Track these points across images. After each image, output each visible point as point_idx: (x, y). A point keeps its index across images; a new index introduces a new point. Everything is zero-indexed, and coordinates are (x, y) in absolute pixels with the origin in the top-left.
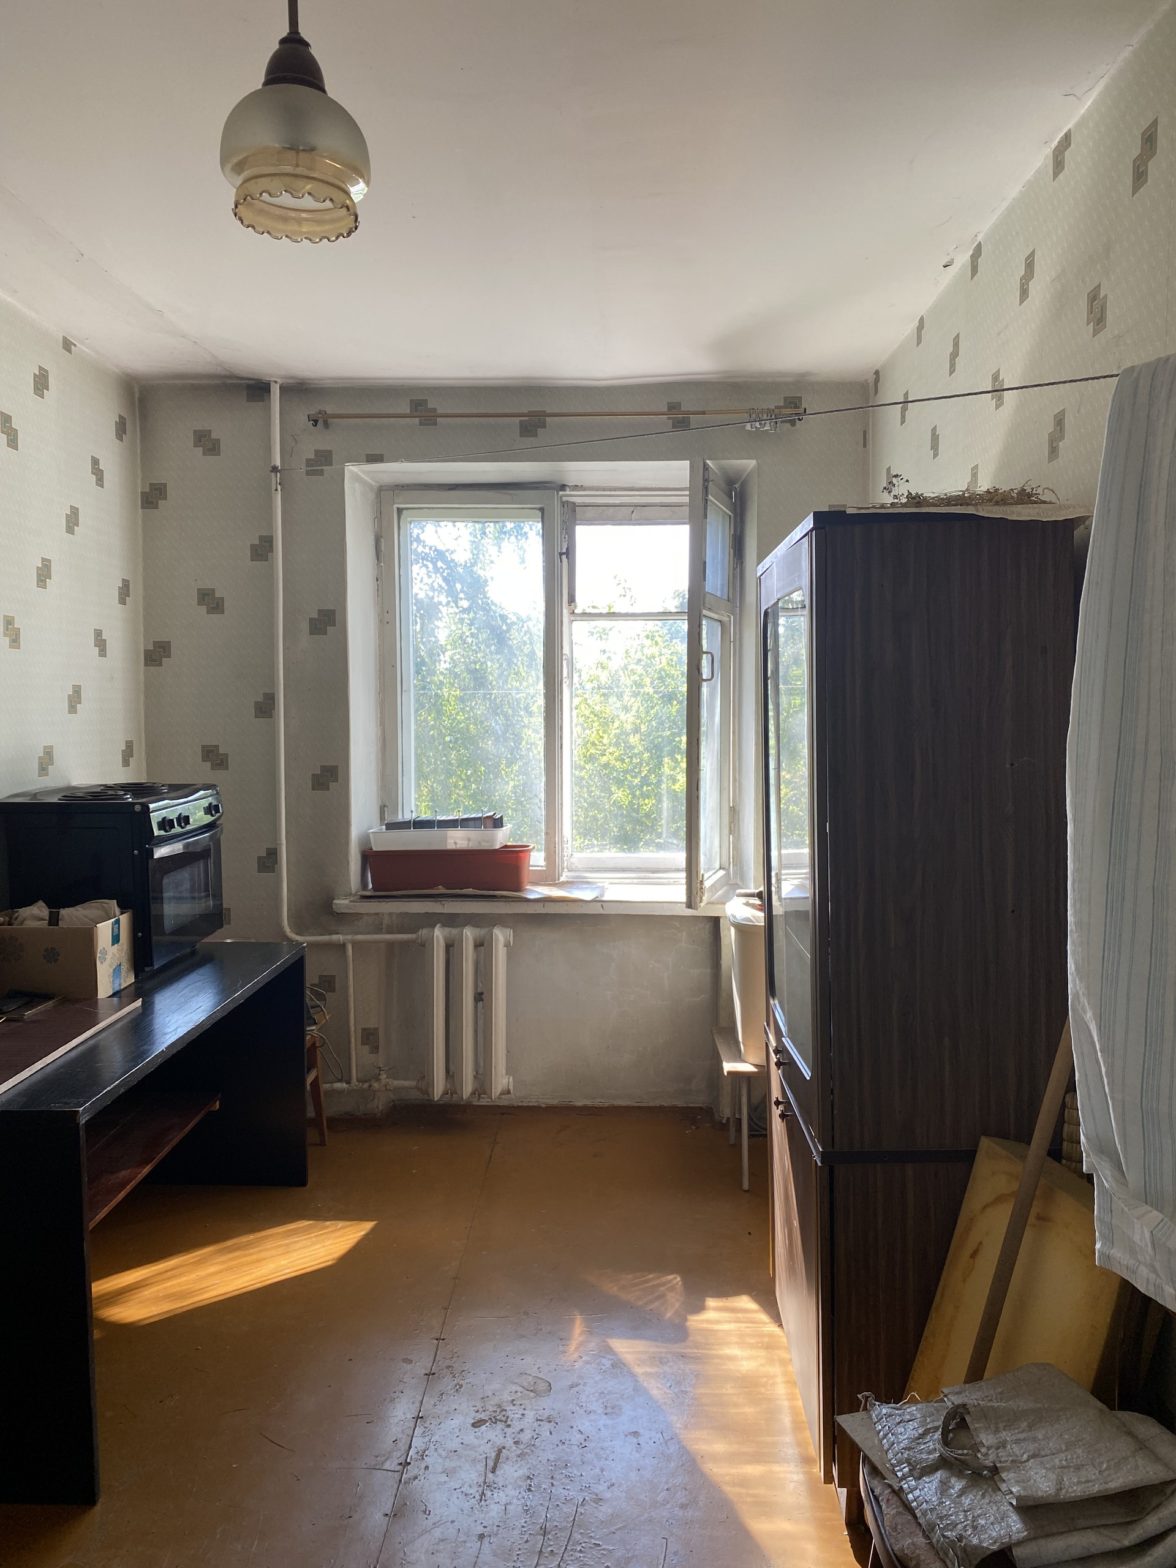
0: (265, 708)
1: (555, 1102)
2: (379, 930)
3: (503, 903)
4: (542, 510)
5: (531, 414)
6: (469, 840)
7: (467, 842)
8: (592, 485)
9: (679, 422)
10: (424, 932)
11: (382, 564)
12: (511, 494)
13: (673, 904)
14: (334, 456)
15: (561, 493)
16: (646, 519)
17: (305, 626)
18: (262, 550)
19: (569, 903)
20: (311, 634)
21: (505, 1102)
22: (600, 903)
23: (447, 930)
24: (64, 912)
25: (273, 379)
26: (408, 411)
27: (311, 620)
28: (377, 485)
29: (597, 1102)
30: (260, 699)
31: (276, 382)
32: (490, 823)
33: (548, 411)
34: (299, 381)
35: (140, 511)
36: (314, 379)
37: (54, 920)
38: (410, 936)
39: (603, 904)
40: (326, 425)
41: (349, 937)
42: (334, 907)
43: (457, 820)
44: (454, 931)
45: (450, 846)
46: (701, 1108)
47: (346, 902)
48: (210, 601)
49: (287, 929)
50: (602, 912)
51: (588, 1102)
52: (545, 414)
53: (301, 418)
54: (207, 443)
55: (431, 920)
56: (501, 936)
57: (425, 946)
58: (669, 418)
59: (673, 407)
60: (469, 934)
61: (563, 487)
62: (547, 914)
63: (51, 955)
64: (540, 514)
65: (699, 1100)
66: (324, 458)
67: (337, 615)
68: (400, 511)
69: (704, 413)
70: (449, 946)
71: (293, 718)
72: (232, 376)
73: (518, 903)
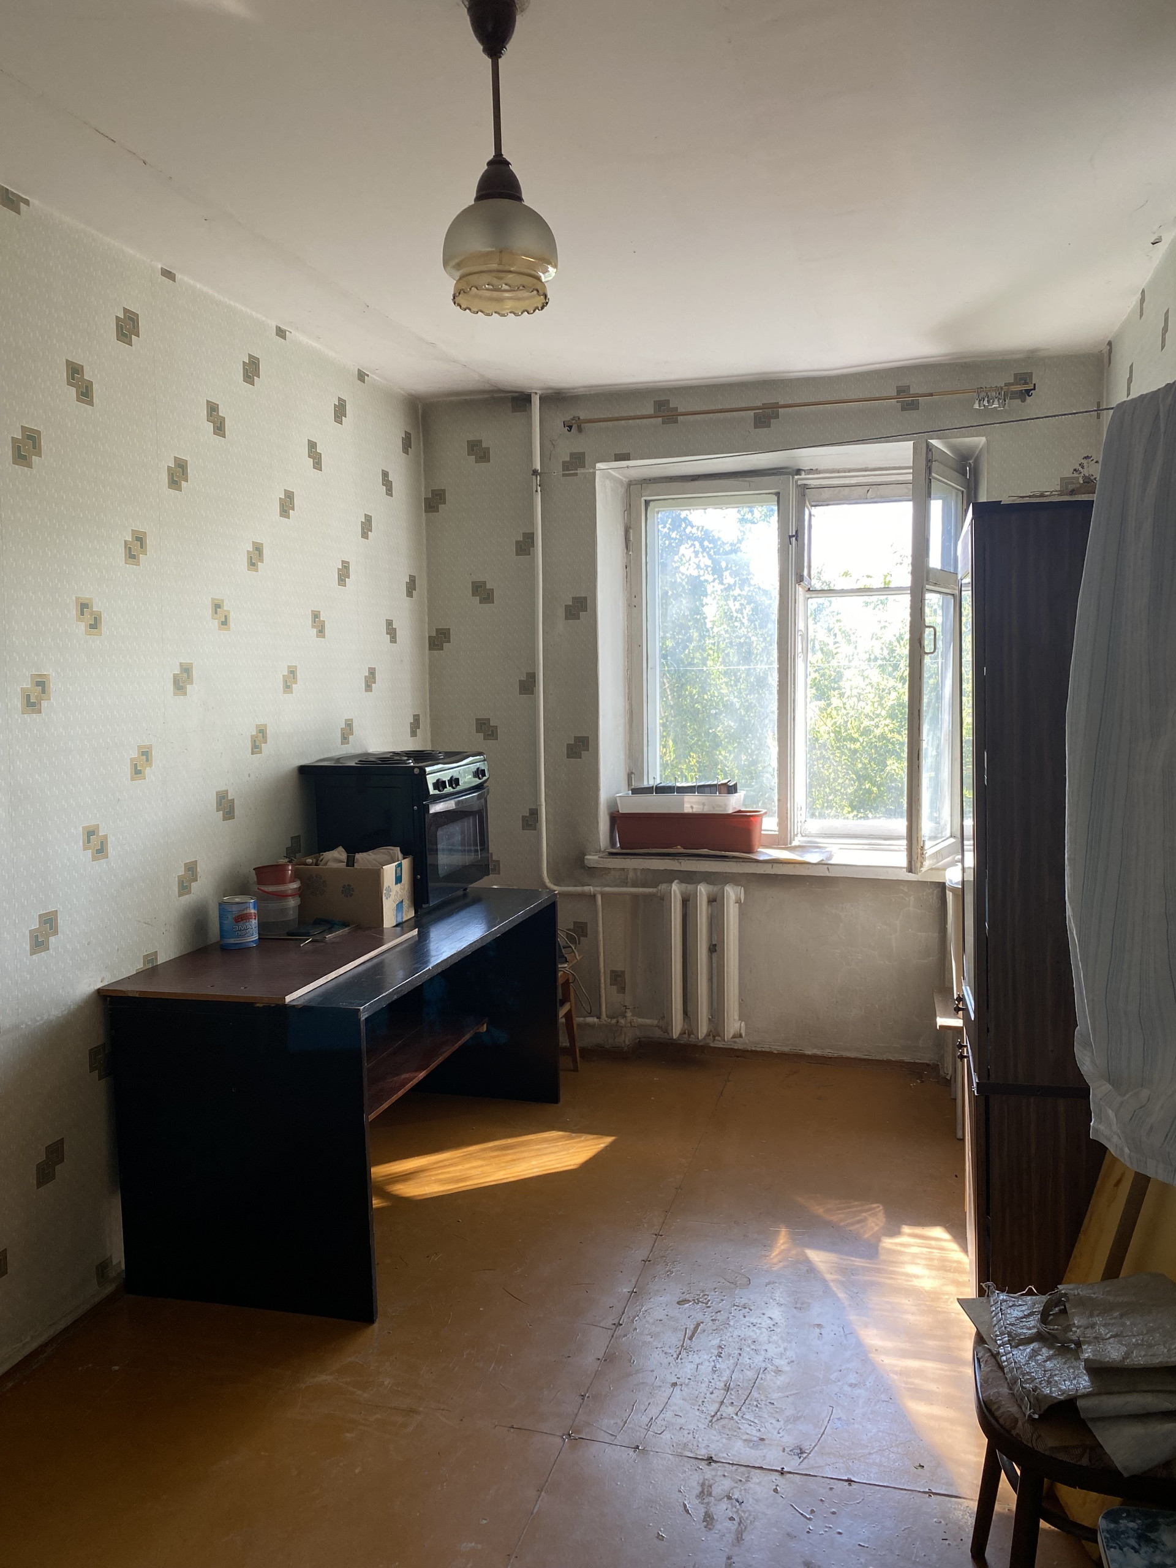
0: (528, 686)
1: (786, 1049)
2: (625, 883)
3: (735, 863)
4: (778, 494)
5: (765, 407)
6: (704, 804)
7: (702, 807)
8: (826, 468)
9: (907, 404)
10: (663, 887)
11: (631, 553)
12: (749, 481)
13: (898, 869)
14: (586, 457)
15: (796, 477)
16: (882, 497)
17: (561, 612)
18: (525, 545)
19: (797, 865)
20: (566, 618)
21: (739, 1045)
22: (826, 866)
23: (684, 885)
24: (359, 856)
25: (534, 391)
26: (652, 412)
27: (566, 606)
28: (627, 480)
29: (828, 1052)
30: (523, 678)
31: (536, 393)
32: (724, 789)
33: (782, 403)
34: (557, 391)
35: (424, 514)
36: (569, 389)
37: (350, 862)
38: (651, 890)
39: (829, 867)
40: (580, 430)
41: (598, 889)
42: (586, 862)
43: (694, 787)
44: (690, 887)
45: (687, 809)
46: (928, 1065)
47: (596, 857)
48: (482, 592)
49: (547, 880)
50: (828, 874)
51: (819, 1052)
52: (777, 406)
53: (557, 422)
54: (479, 451)
55: (670, 876)
56: (732, 893)
57: (663, 900)
58: (897, 402)
59: (902, 391)
60: (703, 890)
61: (798, 472)
62: (777, 875)
63: (348, 891)
64: (776, 498)
65: (926, 1058)
66: (577, 461)
67: (588, 601)
68: (647, 503)
69: (931, 395)
70: (685, 902)
71: (551, 694)
72: (500, 391)
73: (749, 864)
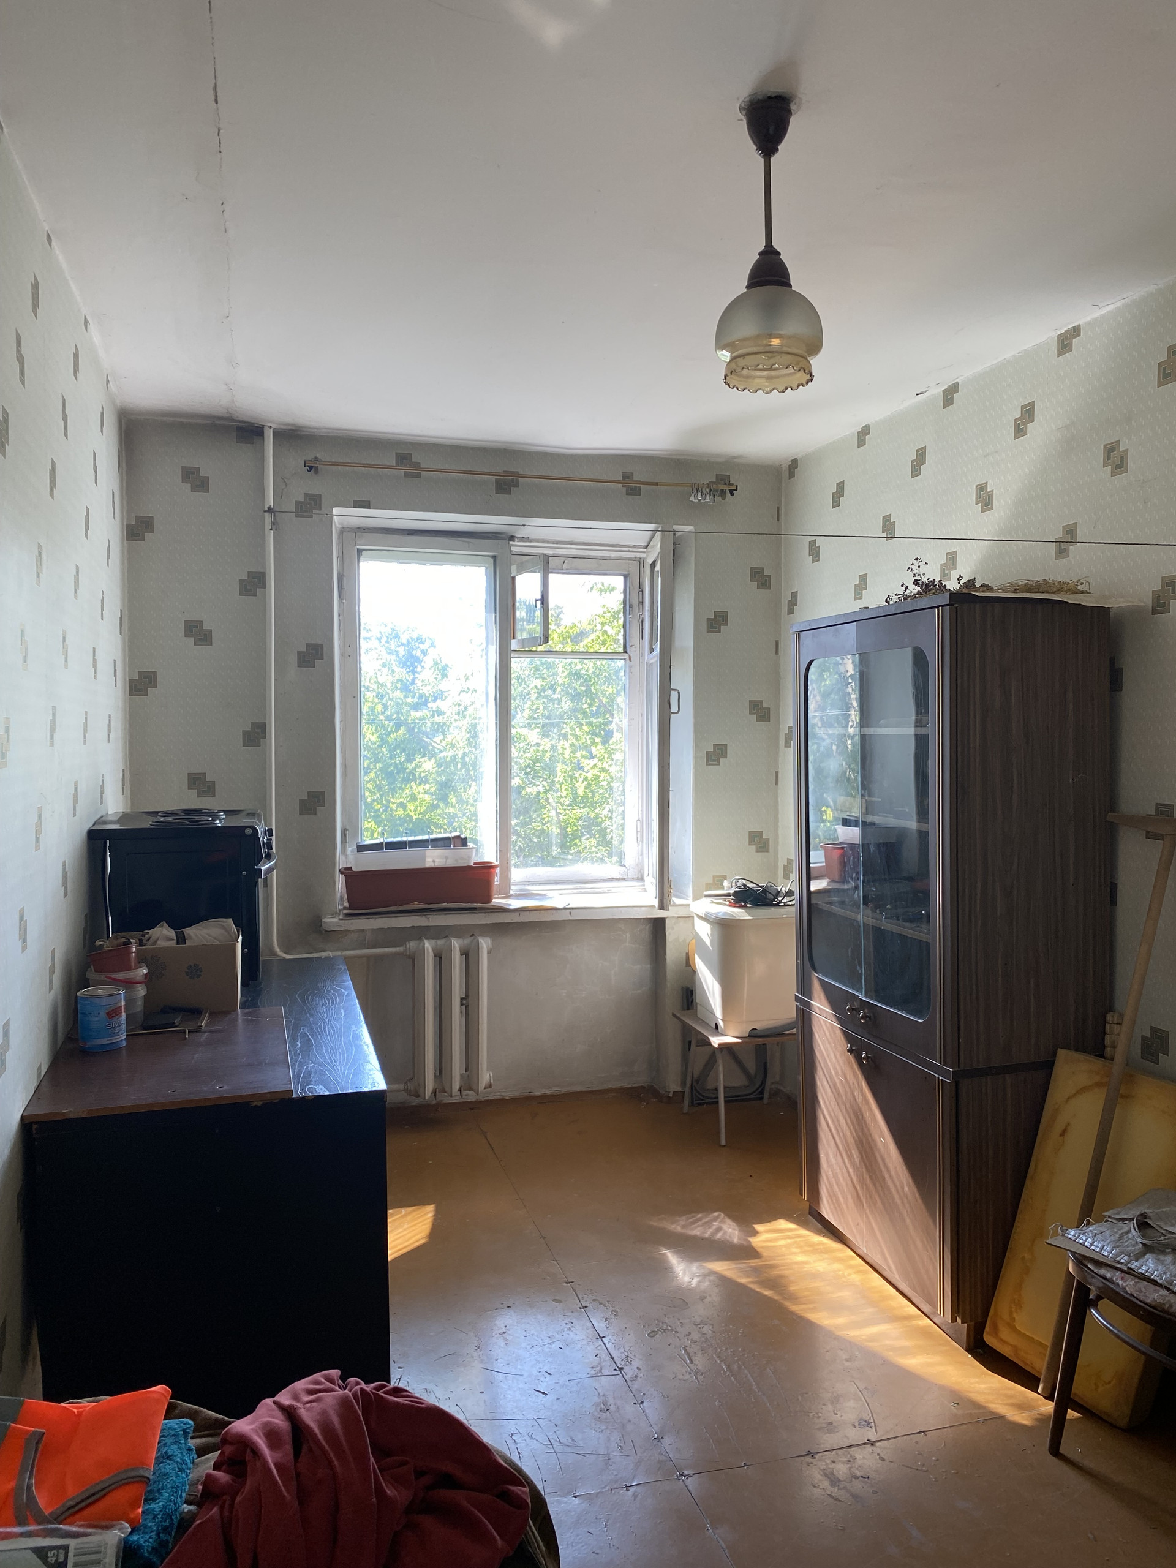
0: (255, 735)
1: (516, 1094)
2: (362, 946)
3: (483, 914)
4: (494, 557)
5: (506, 474)
6: (447, 858)
7: (445, 860)
8: (537, 537)
9: (631, 490)
10: (412, 945)
11: (344, 601)
12: (468, 542)
13: (630, 909)
14: (323, 500)
15: (511, 543)
16: (576, 569)
17: (293, 659)
18: (254, 583)
19: (543, 912)
20: (299, 666)
22: (569, 911)
23: (433, 941)
24: (189, 931)
25: (269, 425)
26: (394, 463)
27: (299, 653)
28: (340, 526)
29: (554, 1090)
30: (248, 728)
31: (270, 427)
32: (458, 842)
33: (521, 472)
34: (294, 428)
35: (125, 542)
36: (305, 427)
37: (181, 939)
38: (397, 949)
39: (571, 911)
40: (317, 471)
41: (338, 953)
42: (324, 925)
43: (427, 841)
44: (441, 942)
45: (429, 863)
46: (643, 1087)
47: (335, 920)
48: (198, 633)
49: (278, 950)
50: (571, 918)
51: (547, 1092)
52: (516, 475)
53: (295, 461)
54: (196, 480)
55: (422, 933)
56: (485, 943)
58: (623, 486)
59: (627, 477)
60: (456, 944)
61: (512, 538)
62: (522, 923)
63: (194, 971)
64: (492, 561)
65: (641, 1080)
66: (313, 502)
67: (325, 649)
68: (360, 552)
69: (657, 484)
70: (439, 957)
71: (281, 746)
72: (231, 419)
73: (497, 914)
